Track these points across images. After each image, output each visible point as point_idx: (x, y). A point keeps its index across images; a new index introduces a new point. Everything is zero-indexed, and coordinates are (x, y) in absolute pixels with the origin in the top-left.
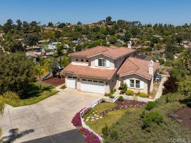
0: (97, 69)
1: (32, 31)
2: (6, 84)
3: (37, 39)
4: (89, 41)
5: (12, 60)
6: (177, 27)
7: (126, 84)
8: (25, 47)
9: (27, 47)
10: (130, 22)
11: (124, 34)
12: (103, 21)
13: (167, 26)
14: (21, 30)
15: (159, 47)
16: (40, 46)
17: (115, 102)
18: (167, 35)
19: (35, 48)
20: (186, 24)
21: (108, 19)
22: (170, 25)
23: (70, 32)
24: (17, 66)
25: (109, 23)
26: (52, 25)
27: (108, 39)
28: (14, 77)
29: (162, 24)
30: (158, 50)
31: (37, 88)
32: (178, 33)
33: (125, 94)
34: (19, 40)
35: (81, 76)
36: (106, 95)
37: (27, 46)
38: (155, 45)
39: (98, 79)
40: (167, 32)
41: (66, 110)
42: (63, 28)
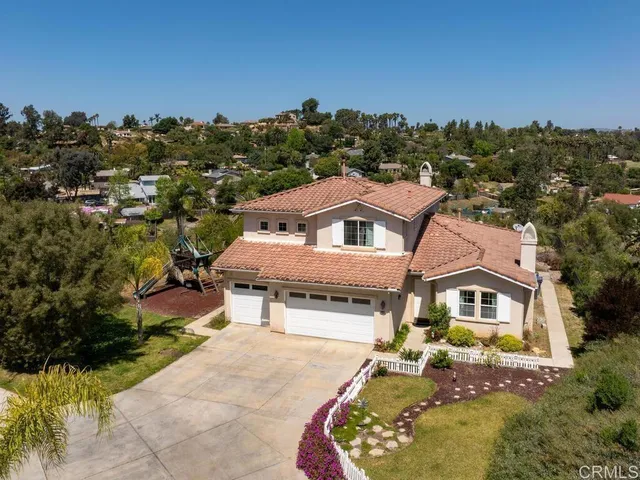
0: (341, 256)
1: (72, 142)
2: (13, 319)
3: (92, 165)
4: (255, 172)
5: (36, 224)
6: (512, 132)
7: (444, 306)
8: (55, 190)
9: (59, 192)
10: (375, 115)
11: (360, 152)
12: (292, 112)
13: (484, 128)
14: (39, 138)
15: (467, 190)
16: (101, 189)
17: (425, 373)
18: (485, 154)
19: (86, 194)
20: (535, 123)
21: (308, 108)
22: (493, 124)
23: (194, 144)
24: (57, 248)
25: (312, 120)
26: (136, 124)
27: (311, 165)
28: (45, 290)
29: (468, 122)
30: (467, 197)
31: (124, 328)
32: (518, 149)
33: (442, 341)
34: (32, 168)
35: (288, 280)
36: (380, 347)
37: (62, 190)
38: (457, 182)
39: (350, 292)
40: (486, 145)
41: (255, 411)
42: (169, 133)
